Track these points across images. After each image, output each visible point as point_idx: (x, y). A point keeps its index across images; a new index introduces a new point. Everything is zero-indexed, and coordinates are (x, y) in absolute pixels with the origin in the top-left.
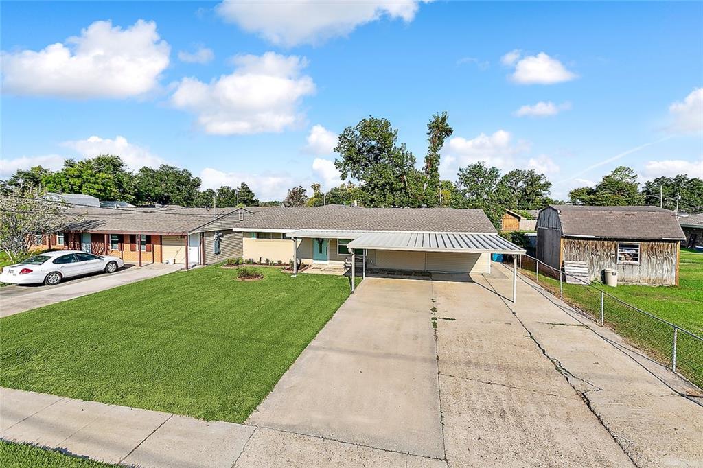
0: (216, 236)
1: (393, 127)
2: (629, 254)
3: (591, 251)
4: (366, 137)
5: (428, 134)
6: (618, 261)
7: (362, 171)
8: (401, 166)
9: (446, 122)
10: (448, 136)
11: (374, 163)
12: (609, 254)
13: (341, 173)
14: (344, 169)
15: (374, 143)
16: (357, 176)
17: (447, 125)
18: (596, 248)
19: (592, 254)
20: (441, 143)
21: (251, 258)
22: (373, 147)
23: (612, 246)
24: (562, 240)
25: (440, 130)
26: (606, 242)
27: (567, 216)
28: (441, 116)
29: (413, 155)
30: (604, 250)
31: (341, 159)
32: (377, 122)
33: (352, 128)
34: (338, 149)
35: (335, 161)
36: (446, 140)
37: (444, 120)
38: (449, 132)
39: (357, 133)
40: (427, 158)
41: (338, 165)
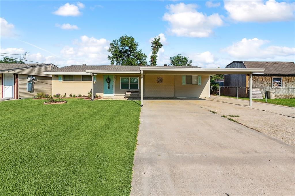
0: (29, 79)
1: (136, 41)
2: (277, 83)
3: (260, 82)
4: (124, 45)
5: (151, 46)
6: (273, 87)
7: (121, 62)
8: (140, 59)
9: (160, 41)
10: (160, 48)
11: (127, 58)
12: (268, 83)
13: (111, 62)
14: (112, 60)
15: (127, 48)
16: (119, 64)
17: (160, 43)
18: (263, 80)
19: (261, 83)
20: (157, 51)
21: (58, 93)
22: (127, 50)
23: (269, 79)
24: (247, 76)
25: (157, 45)
26: (267, 77)
27: (248, 64)
28: (157, 38)
29: (145, 54)
30: (266, 81)
31: (111, 55)
32: (129, 38)
33: (117, 40)
34: (110, 50)
35: (108, 56)
36: (160, 49)
37: (159, 40)
38: (160, 45)
39: (119, 43)
40: (151, 57)
41: (110, 58)
